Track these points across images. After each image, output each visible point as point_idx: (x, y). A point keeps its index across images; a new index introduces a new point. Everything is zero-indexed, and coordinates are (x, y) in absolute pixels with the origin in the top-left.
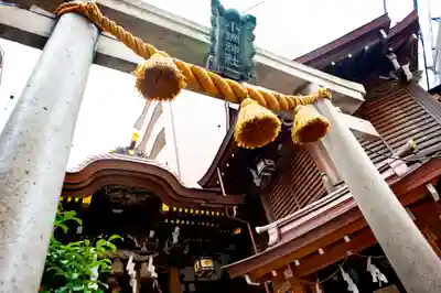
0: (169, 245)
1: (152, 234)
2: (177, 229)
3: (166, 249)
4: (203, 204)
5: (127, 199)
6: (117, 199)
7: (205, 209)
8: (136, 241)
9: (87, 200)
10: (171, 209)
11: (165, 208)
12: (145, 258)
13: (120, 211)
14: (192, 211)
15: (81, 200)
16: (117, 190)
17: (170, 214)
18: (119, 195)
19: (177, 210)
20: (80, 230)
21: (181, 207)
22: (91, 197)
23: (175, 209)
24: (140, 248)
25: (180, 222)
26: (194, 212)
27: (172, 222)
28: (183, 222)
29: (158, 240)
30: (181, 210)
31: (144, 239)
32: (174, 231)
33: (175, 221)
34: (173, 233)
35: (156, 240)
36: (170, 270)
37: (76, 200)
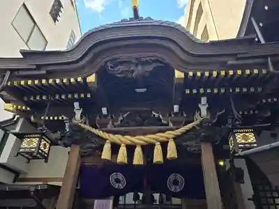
1: (176, 108)
2: (204, 100)
4: (231, 61)
5: (133, 71)
6: (122, 72)
7: (235, 67)
8: (161, 117)
9: (92, 79)
10: (186, 75)
11: (179, 74)
13: (143, 90)
14: (215, 74)
15: (85, 79)
16: (121, 63)
18: (122, 68)
19: (195, 75)
20: (104, 111)
21: (199, 70)
22: (94, 75)
23: (191, 74)
24: (167, 125)
25: (205, 91)
26: (219, 74)
27: (195, 91)
28: (209, 91)
29: (185, 115)
30: (199, 74)
31: (170, 115)
32: (200, 103)
33: (198, 91)
34: (200, 105)
35: (182, 115)
36: (200, 146)
37: (80, 79)
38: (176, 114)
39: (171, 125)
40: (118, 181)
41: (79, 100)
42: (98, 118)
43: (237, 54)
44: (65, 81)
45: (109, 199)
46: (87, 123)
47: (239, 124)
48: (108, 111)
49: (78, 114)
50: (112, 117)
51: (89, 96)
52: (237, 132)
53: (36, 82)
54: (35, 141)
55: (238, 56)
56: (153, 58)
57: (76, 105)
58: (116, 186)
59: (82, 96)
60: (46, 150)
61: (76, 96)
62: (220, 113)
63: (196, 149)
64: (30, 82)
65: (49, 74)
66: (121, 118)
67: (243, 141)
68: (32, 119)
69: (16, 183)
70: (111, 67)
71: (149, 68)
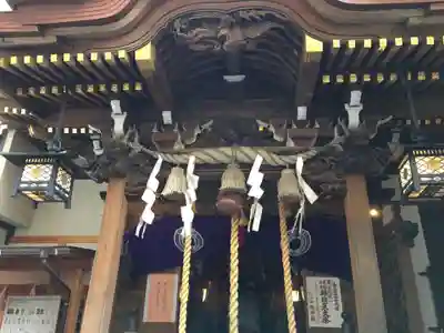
0: (341, 133)
1: (302, 112)
2: (356, 96)
3: (337, 140)
4: (414, 18)
5: (223, 39)
6: (202, 41)
7: (422, 32)
8: (272, 129)
9: (145, 54)
10: (327, 45)
11: (313, 45)
12: (287, 159)
13: (238, 78)
14: (383, 43)
15: (131, 55)
16: (197, 23)
17: (328, 59)
18: (202, 32)
19: (344, 46)
20: (167, 116)
21: (352, 37)
22: (149, 46)
23: (336, 44)
24: (284, 144)
25: (360, 78)
26: (391, 44)
27: (340, 80)
28: (367, 78)
29: (317, 126)
30: (352, 44)
31: (290, 126)
32: (348, 102)
33: (347, 78)
34: (346, 106)
35: (312, 125)
36: (345, 182)
37: (122, 54)
38: (301, 124)
39: (291, 144)
41: (121, 96)
42: (155, 131)
43: (429, 4)
44: (94, 57)
45: (174, 273)
46: (136, 139)
47: (423, 141)
48: (172, 119)
49: (119, 126)
50: (181, 129)
51: (138, 88)
52: (420, 155)
53: (40, 59)
54: (47, 170)
55: (433, 8)
56: (263, 13)
57: (115, 105)
59: (126, 88)
60: (67, 186)
61: (115, 88)
62: (383, 122)
63: (337, 186)
64: (27, 60)
65: (64, 44)
66: (197, 132)
67: (429, 171)
68: (31, 131)
69: (11, 245)
70: (181, 31)
71: (255, 33)
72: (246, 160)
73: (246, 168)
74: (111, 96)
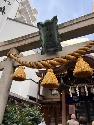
8: (88, 80)
9: (66, 73)
12: (91, 86)
20: (69, 79)
22: (66, 71)
24: (90, 82)
37: (63, 73)
39: (92, 82)
40: (75, 98)
41: (62, 77)
42: (67, 81)
44: (59, 74)
45: (74, 105)
46: (65, 83)
48: (70, 79)
49: (62, 82)
50: (72, 81)
51: (65, 76)
54: (55, 91)
57: (61, 78)
58: (75, 100)
69: (44, 100)
72: (84, 86)
73: (84, 87)
74: (60, 77)
